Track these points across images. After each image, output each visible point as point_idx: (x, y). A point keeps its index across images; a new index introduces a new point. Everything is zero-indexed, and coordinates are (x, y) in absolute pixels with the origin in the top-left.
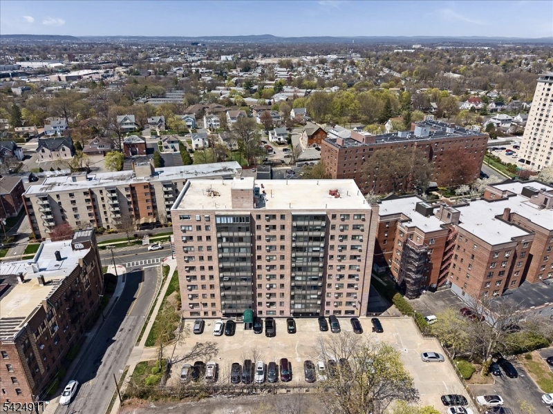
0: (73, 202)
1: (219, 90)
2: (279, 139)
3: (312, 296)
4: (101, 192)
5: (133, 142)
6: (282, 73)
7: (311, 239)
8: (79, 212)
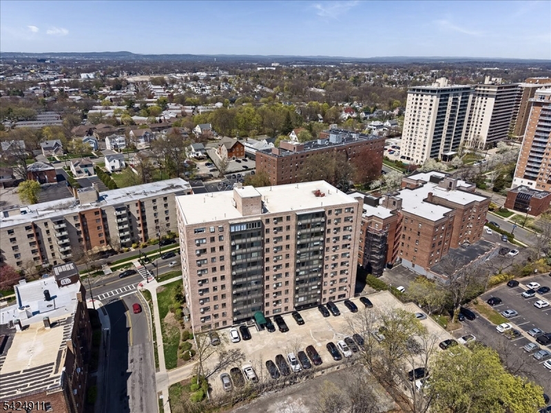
0: (13, 240)
1: (97, 109)
2: (197, 154)
3: (313, 288)
4: (46, 224)
5: (40, 169)
6: (159, 91)
7: (312, 234)
8: (20, 250)
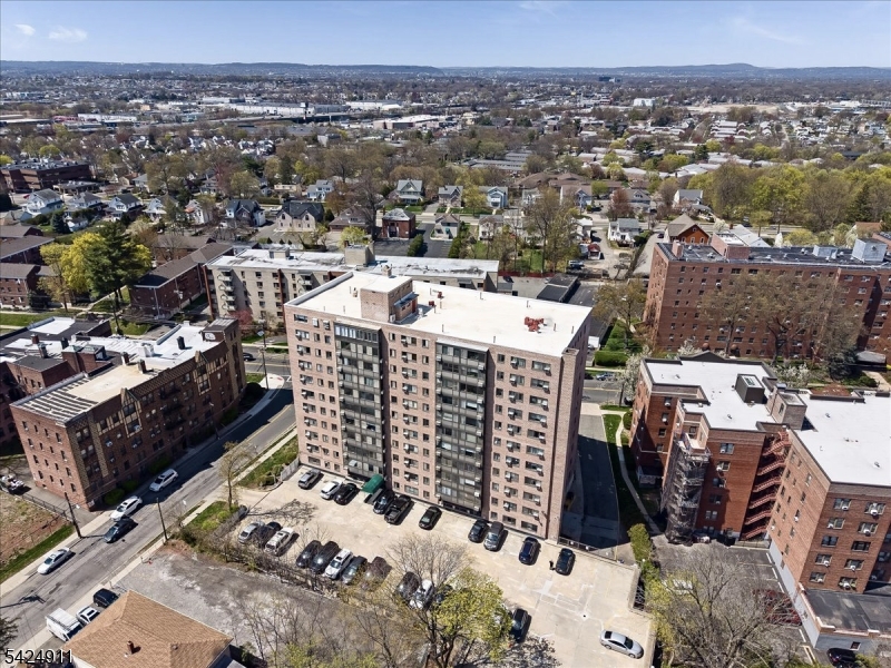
0: (260, 284)
1: (595, 152)
2: (623, 237)
3: (468, 482)
4: (293, 276)
5: (395, 218)
7: (463, 387)
8: (265, 299)
